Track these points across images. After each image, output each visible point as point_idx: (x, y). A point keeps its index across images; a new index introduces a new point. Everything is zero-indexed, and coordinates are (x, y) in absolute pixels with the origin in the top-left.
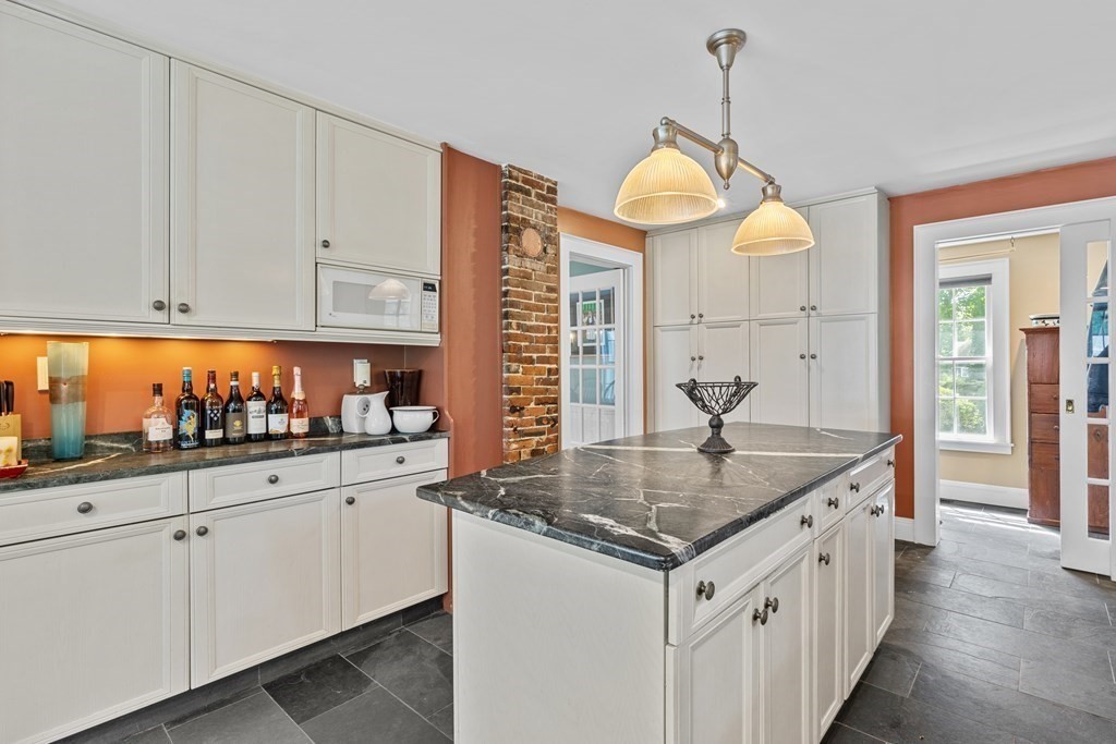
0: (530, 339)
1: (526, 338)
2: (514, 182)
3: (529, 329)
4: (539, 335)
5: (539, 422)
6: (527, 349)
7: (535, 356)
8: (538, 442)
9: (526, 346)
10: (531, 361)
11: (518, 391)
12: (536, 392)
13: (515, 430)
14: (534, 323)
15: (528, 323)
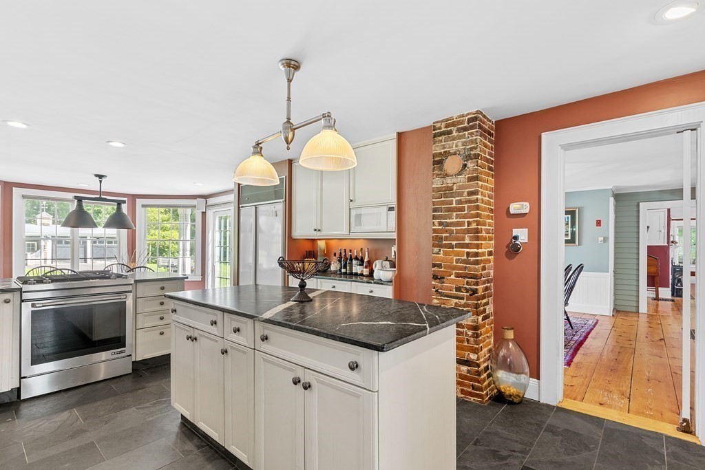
0: (451, 232)
1: (446, 231)
2: (439, 131)
3: (448, 225)
4: (458, 228)
5: (458, 289)
6: (446, 238)
7: (454, 243)
8: (456, 303)
9: (446, 237)
10: (451, 246)
11: (439, 266)
12: (454, 268)
13: (437, 291)
14: (454, 220)
15: (448, 221)
